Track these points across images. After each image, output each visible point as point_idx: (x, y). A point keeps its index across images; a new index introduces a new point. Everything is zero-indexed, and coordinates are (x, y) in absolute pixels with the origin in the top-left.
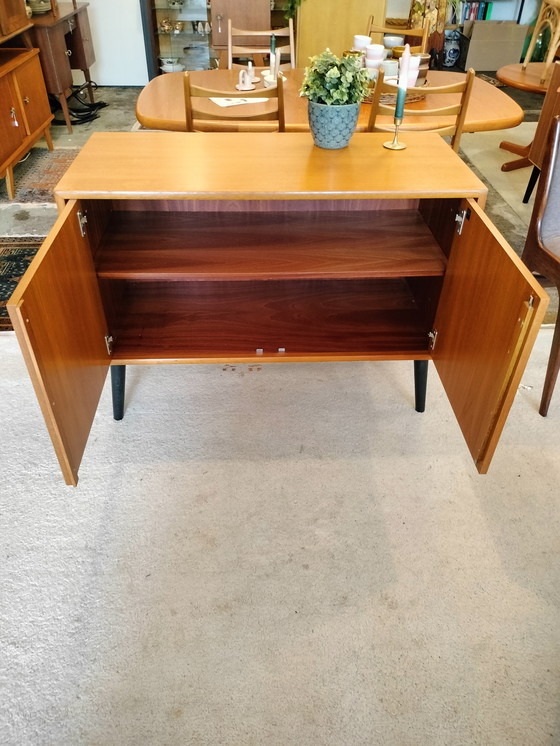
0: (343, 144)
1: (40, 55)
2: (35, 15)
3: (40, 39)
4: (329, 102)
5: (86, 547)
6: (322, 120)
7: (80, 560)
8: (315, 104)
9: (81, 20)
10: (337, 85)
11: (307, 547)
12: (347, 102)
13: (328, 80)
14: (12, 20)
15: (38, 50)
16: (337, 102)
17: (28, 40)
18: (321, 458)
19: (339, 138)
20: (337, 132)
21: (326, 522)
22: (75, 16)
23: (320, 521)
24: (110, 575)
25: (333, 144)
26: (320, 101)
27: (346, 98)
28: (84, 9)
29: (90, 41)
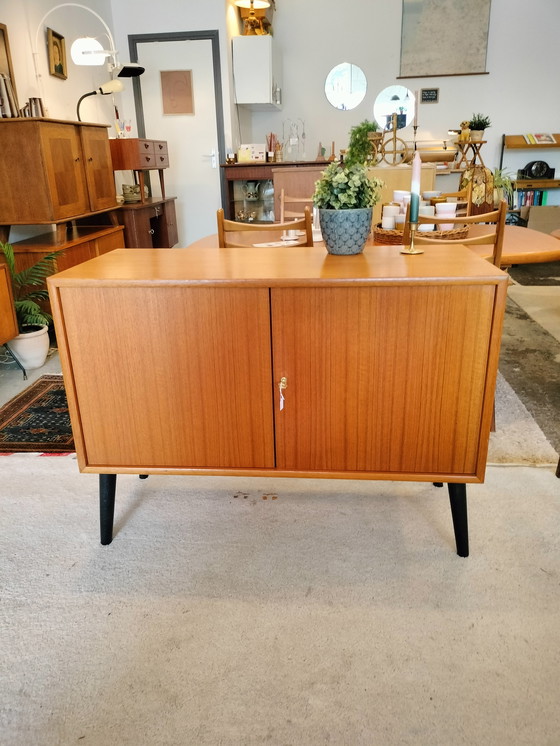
0: (355, 249)
1: (125, 231)
2: (126, 203)
3: (127, 220)
4: (337, 205)
5: (21, 691)
6: (332, 225)
7: (8, 707)
8: (324, 210)
9: (168, 209)
10: (345, 188)
11: (294, 720)
12: (356, 206)
13: (334, 184)
14: (101, 201)
15: (123, 227)
16: (345, 206)
17: (115, 218)
18: (330, 603)
19: (350, 243)
20: (347, 236)
21: (325, 687)
22: (163, 205)
23: (318, 686)
24: (36, 731)
25: (344, 250)
26: (330, 207)
27: (354, 201)
28: (172, 201)
29: (175, 225)
